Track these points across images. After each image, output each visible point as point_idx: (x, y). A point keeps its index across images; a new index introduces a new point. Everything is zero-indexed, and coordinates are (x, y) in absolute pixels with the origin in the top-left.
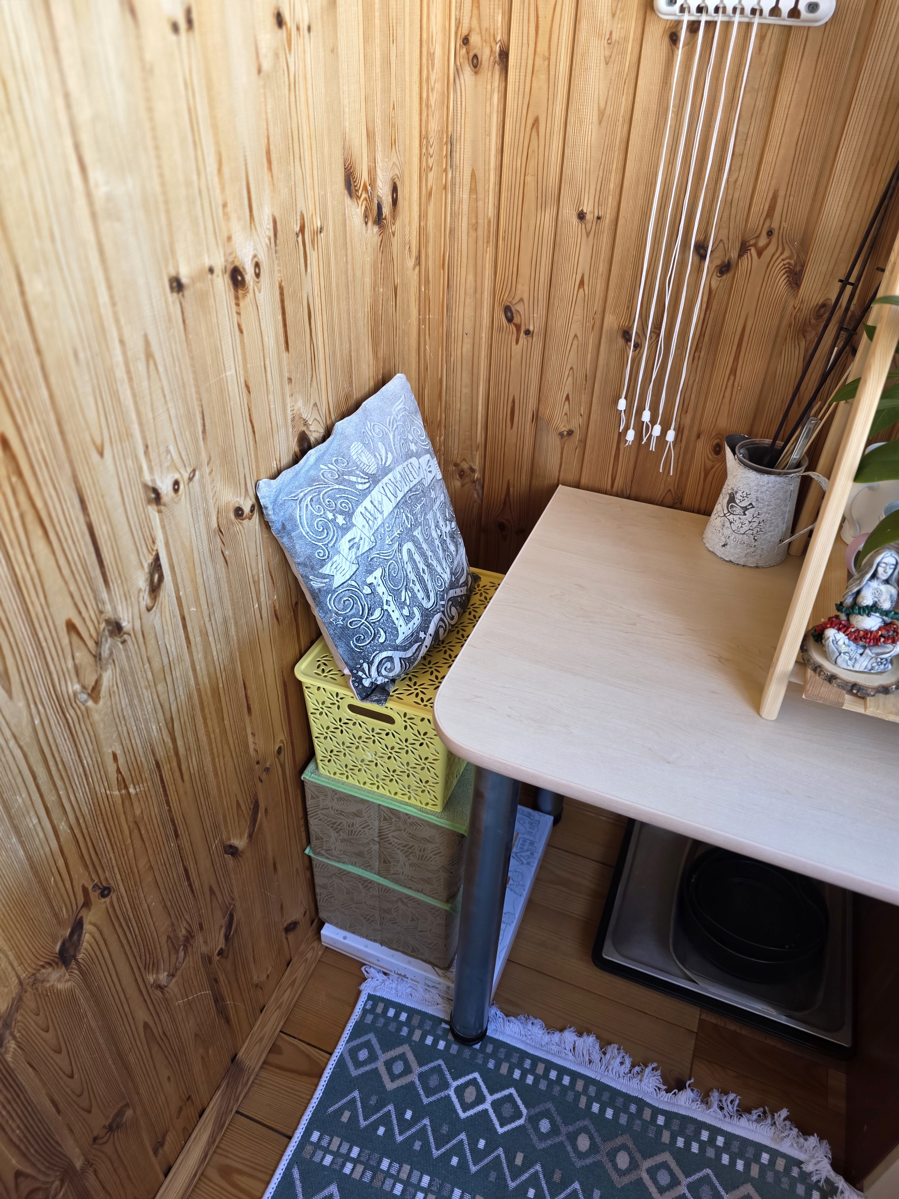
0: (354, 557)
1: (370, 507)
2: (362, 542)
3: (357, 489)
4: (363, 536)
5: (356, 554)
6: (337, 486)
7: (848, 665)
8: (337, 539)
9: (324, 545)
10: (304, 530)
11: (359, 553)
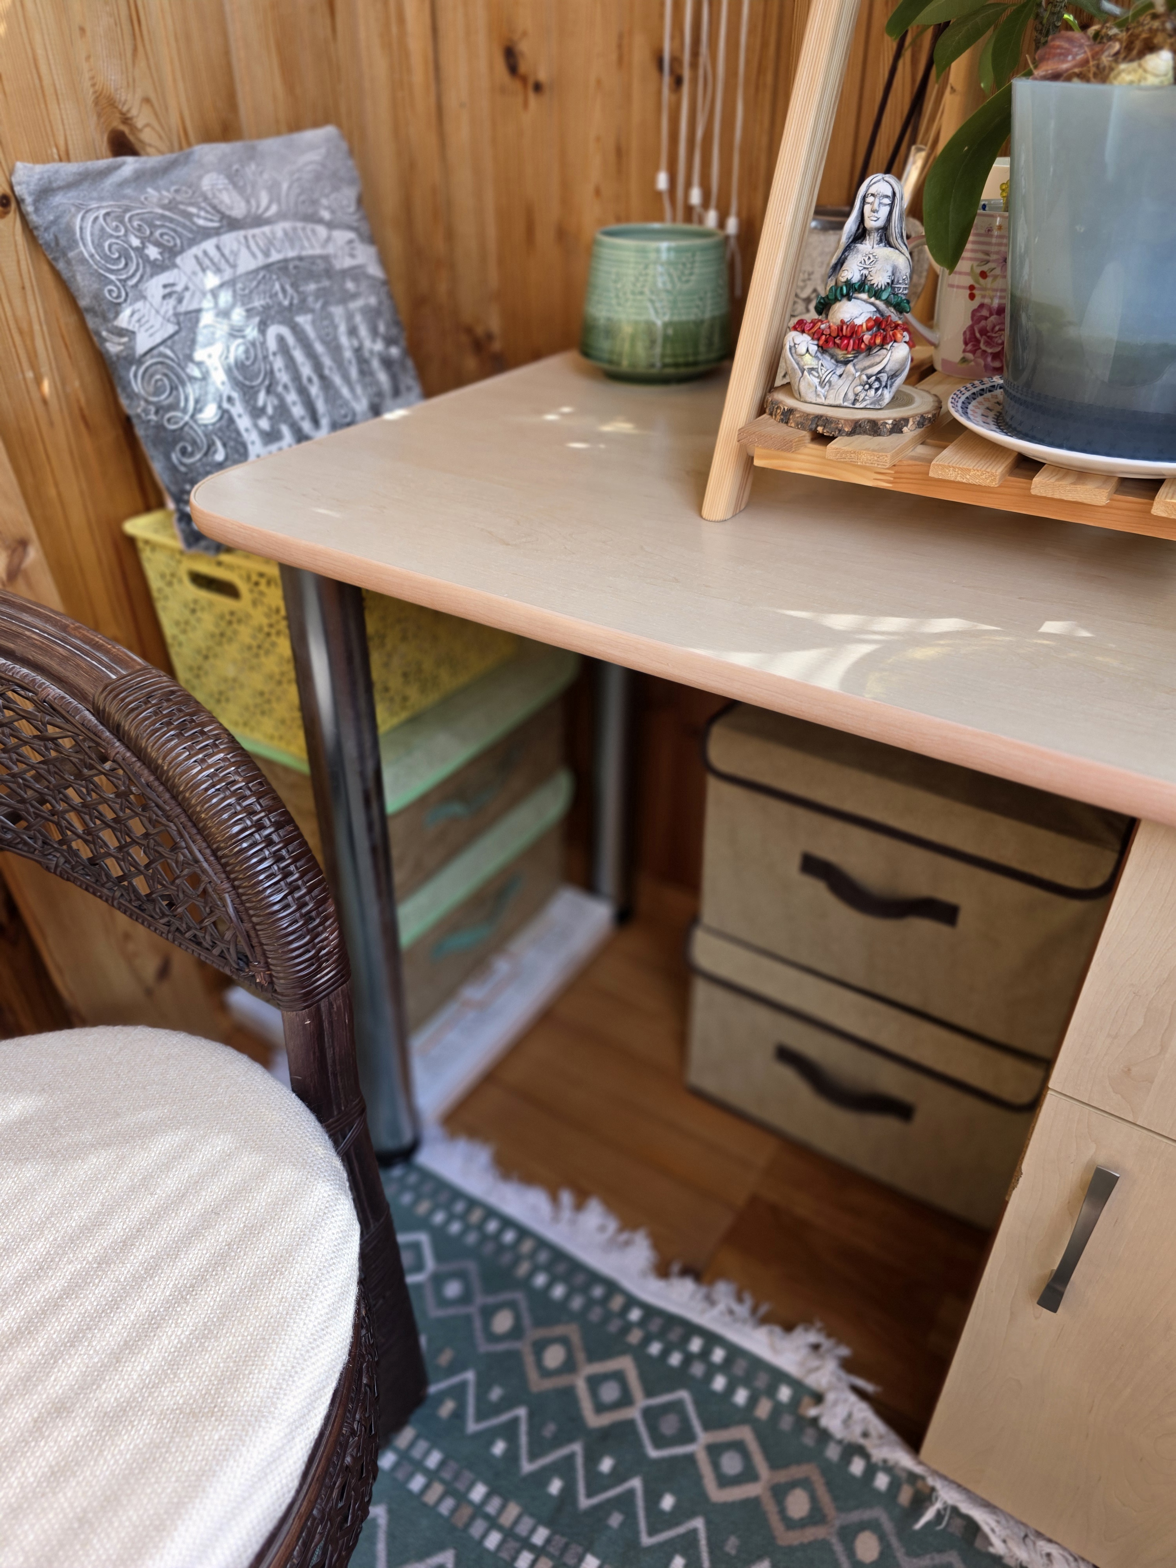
0: (171, 312)
1: (213, 252)
2: (187, 295)
3: (194, 223)
4: (191, 286)
5: (175, 308)
6: (160, 211)
7: (818, 395)
8: (142, 277)
9: (120, 280)
10: (87, 249)
11: (182, 308)
